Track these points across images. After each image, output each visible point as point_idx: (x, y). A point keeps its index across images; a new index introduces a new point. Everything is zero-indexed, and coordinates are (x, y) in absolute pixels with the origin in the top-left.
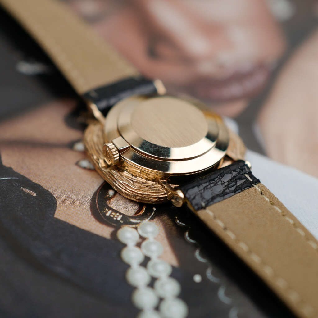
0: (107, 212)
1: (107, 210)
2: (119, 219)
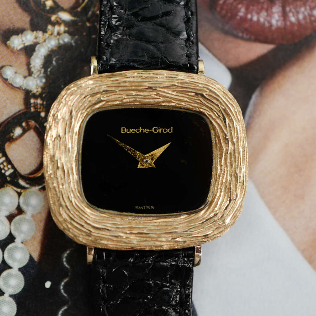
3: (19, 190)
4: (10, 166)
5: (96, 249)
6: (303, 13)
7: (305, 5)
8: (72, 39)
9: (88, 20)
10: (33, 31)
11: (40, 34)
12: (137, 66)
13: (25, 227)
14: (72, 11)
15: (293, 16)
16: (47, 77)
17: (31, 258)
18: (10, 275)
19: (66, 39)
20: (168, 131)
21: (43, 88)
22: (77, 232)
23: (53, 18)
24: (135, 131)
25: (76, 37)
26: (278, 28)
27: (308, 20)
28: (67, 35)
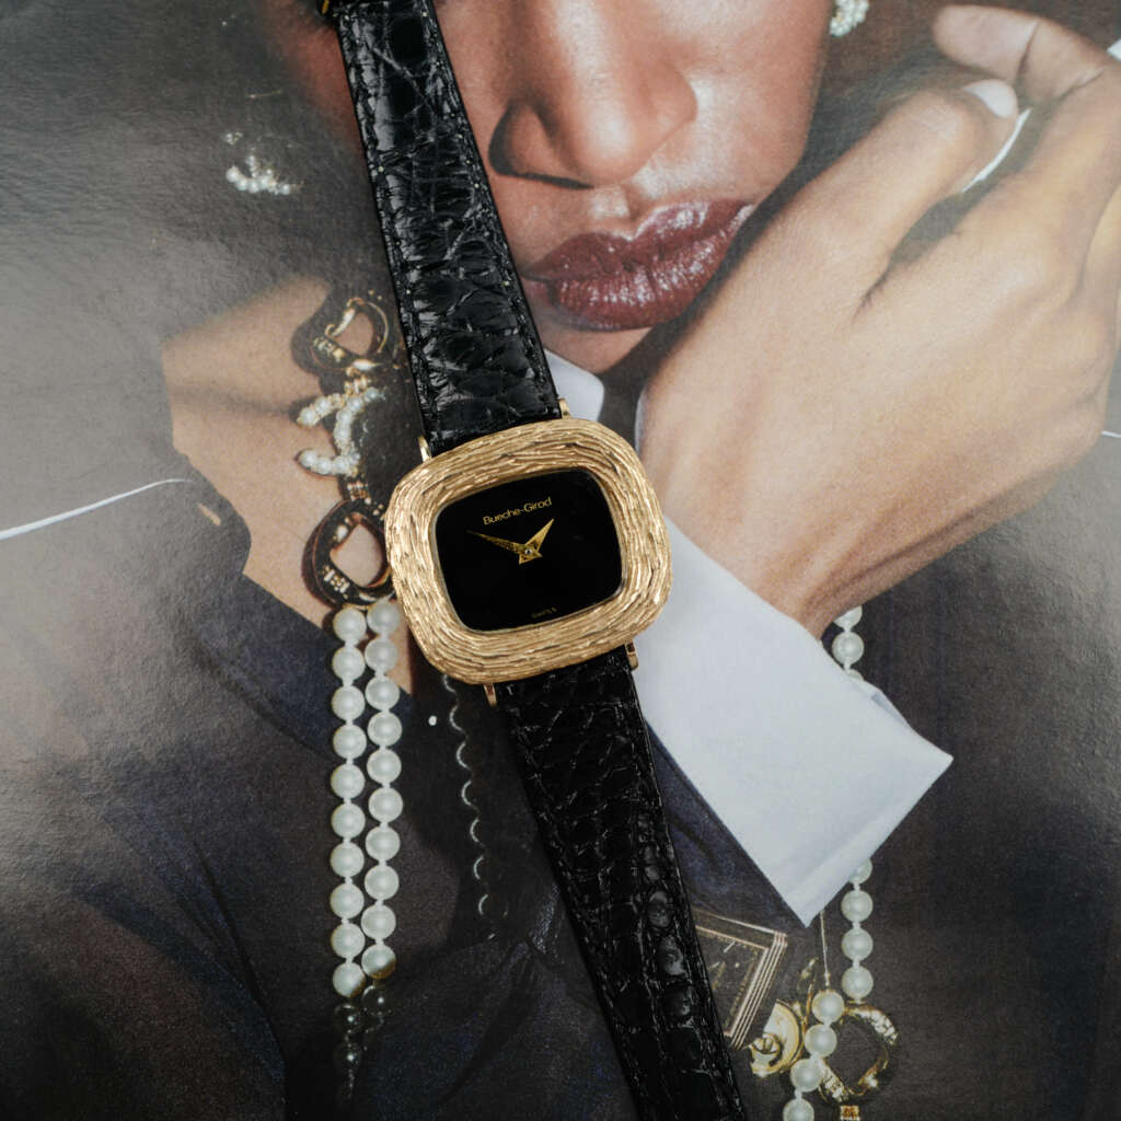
0: (326, 573)
1: (327, 568)
2: (343, 590)
3: (363, 608)
4: (343, 580)
5: (496, 685)
6: (678, 275)
7: (676, 263)
8: (380, 392)
9: (395, 362)
10: (326, 395)
11: (337, 397)
12: (479, 431)
13: (384, 654)
14: (370, 355)
15: (665, 282)
16: (360, 450)
17: (402, 693)
18: (380, 722)
19: (373, 394)
20: (545, 504)
21: (359, 467)
22: (465, 671)
23: (349, 371)
24: (502, 516)
25: (385, 388)
26: (649, 303)
27: (686, 283)
28: (372, 388)
